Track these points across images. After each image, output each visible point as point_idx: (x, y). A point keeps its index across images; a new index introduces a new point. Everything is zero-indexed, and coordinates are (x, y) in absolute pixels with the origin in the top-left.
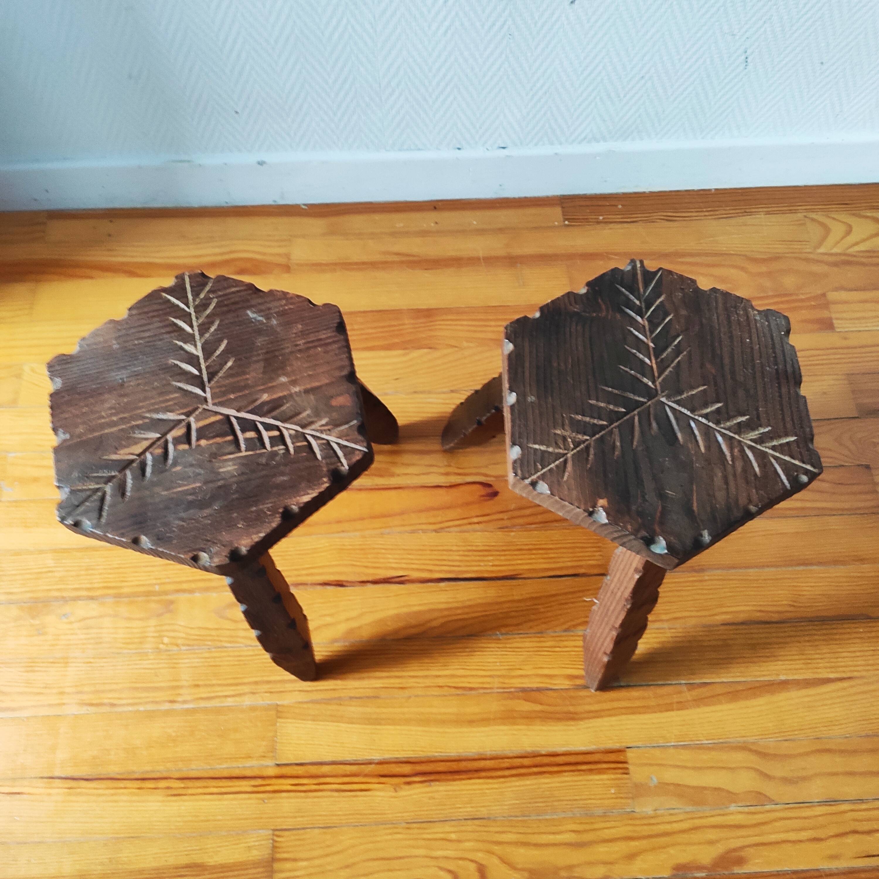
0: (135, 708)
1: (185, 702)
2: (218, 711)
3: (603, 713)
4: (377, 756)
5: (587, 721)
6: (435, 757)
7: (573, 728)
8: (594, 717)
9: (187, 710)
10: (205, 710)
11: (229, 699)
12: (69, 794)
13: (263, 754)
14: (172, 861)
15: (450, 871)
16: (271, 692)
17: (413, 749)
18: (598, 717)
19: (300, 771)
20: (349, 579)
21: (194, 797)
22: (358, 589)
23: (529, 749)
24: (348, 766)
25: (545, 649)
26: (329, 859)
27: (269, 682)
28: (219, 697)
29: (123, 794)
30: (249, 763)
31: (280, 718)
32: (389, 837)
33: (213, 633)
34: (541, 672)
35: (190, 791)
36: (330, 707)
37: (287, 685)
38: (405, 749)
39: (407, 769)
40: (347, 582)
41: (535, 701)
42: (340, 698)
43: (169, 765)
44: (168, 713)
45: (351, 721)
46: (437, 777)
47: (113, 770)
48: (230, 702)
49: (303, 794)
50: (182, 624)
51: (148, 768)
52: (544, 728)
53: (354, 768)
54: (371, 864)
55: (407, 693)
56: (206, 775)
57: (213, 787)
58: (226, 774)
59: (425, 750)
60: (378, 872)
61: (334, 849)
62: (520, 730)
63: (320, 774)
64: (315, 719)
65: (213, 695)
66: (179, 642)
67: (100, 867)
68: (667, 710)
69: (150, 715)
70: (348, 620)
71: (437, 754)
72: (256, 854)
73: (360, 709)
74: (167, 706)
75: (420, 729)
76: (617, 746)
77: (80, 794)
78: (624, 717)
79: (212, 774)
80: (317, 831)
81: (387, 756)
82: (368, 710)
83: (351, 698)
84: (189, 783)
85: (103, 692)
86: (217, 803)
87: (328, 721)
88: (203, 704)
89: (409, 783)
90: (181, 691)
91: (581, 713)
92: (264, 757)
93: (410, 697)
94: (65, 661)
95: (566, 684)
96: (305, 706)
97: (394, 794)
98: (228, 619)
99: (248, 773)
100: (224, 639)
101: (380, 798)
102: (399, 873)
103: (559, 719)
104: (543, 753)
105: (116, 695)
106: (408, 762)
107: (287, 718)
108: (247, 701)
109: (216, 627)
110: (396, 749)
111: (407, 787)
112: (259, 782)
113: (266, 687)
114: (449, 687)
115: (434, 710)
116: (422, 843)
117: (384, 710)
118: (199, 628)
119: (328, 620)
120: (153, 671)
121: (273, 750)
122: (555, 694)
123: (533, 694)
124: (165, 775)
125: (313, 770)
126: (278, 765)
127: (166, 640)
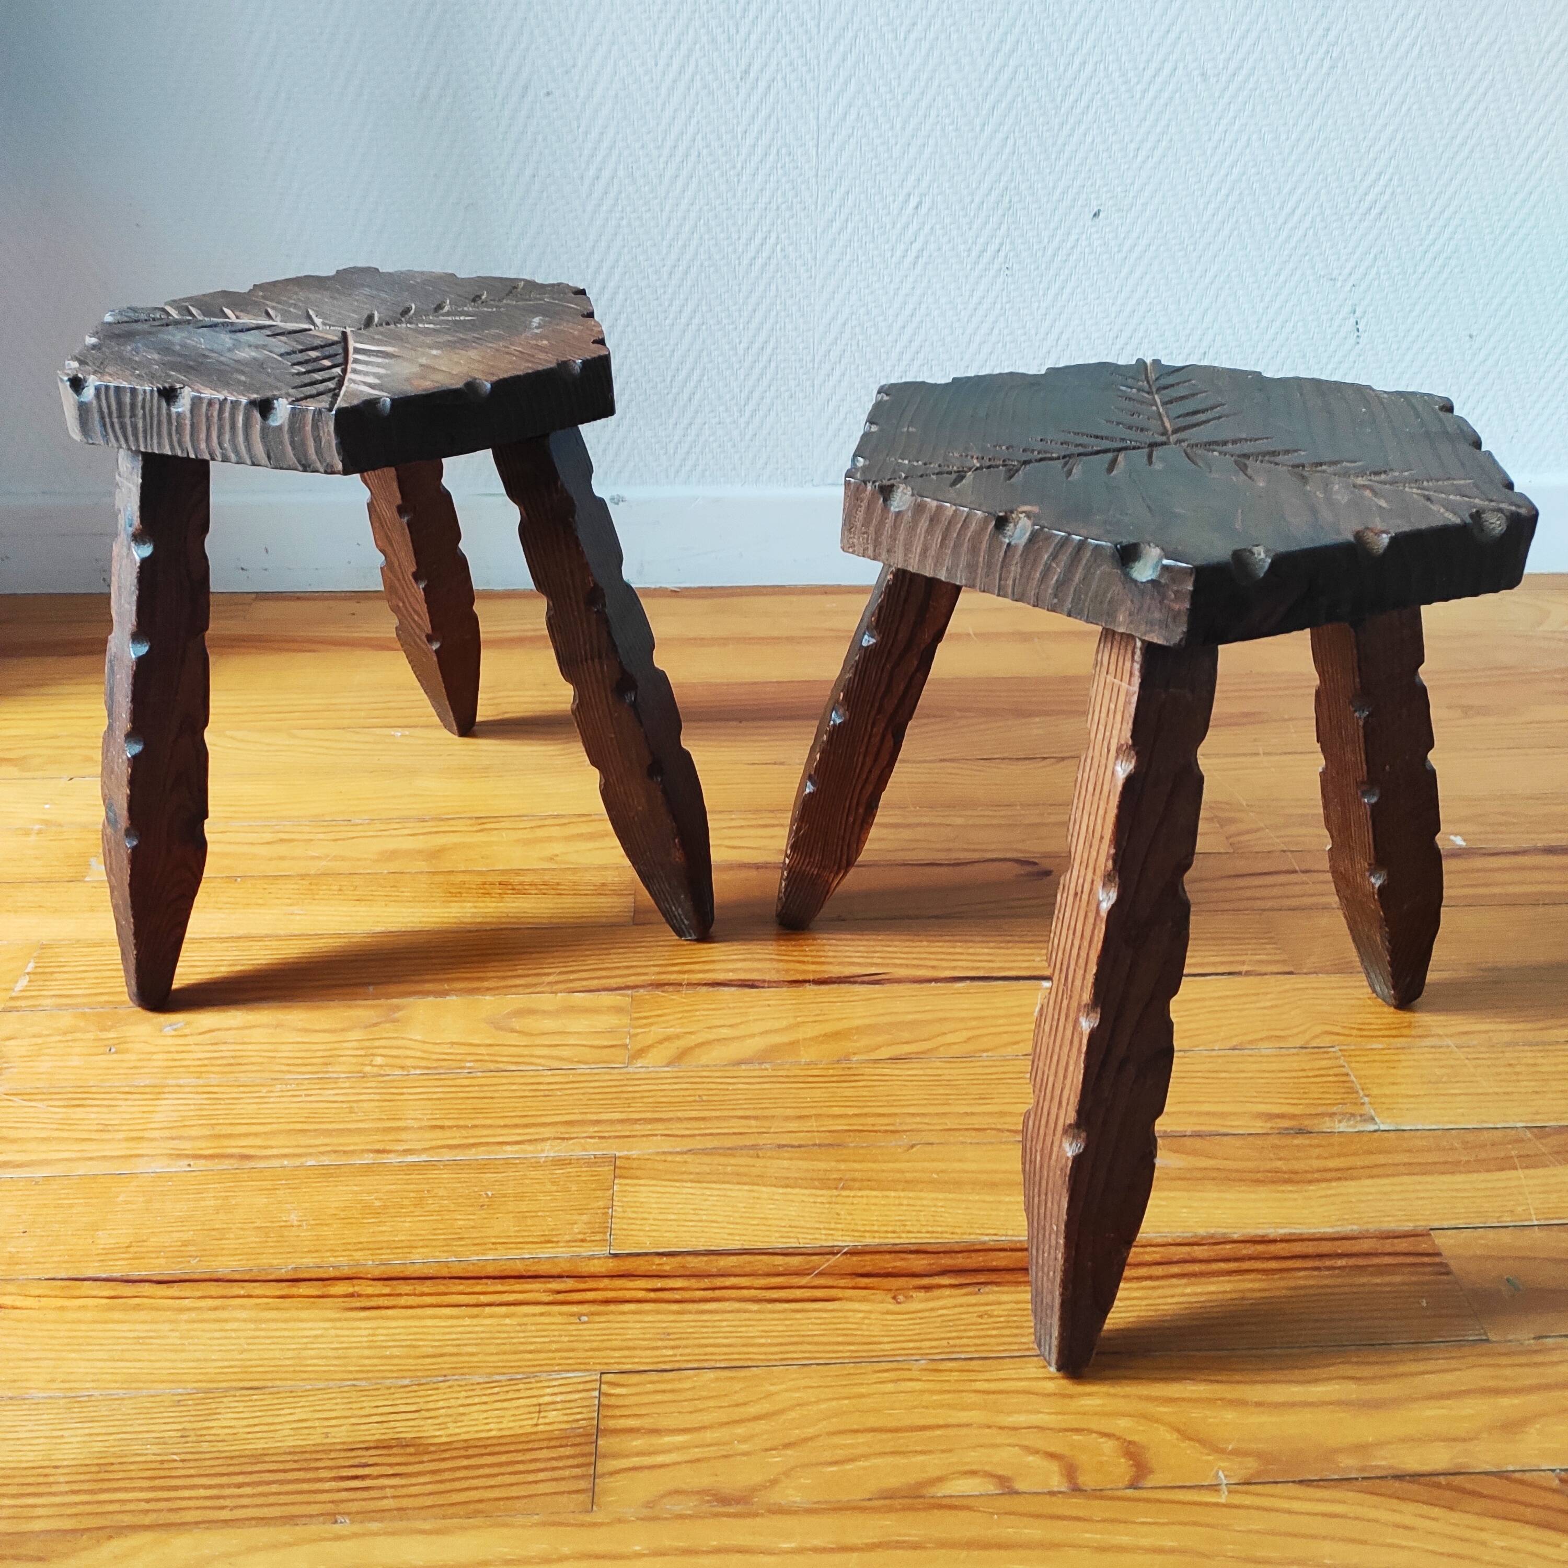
0: (297, 1162)
1: (407, 1152)
2: (484, 1166)
3: (1355, 1173)
4: (847, 1242)
5: (1324, 1185)
6: (984, 1243)
7: (1296, 1196)
8: (1339, 1179)
9: (414, 1164)
10: (457, 1165)
11: (508, 1148)
12: (111, 1309)
13: (581, 1237)
14: (341, 1434)
15: (1052, 1456)
16: (600, 1137)
17: (930, 1229)
18: (1346, 1179)
19: (668, 1264)
20: (767, 978)
21: (410, 1312)
22: (785, 991)
23: (1202, 1231)
24: (781, 1258)
25: (1199, 1074)
26: (740, 1430)
27: (598, 1122)
28: (487, 1144)
29: (242, 1307)
30: (546, 1252)
31: (620, 1177)
32: (890, 1387)
33: (483, 1050)
34: (1196, 1108)
35: (403, 1301)
36: (732, 1161)
37: (637, 1127)
38: (908, 1228)
39: (919, 1263)
40: (764, 981)
41: (1194, 1153)
42: (754, 1147)
43: (358, 1255)
44: (368, 1169)
45: (786, 1182)
46: (993, 1277)
47: (225, 1265)
48: (509, 1152)
49: (675, 1307)
50: (419, 1037)
51: (309, 1261)
52: (1228, 1196)
53: (795, 1261)
54: (848, 1440)
55: (905, 1139)
56: (445, 1272)
57: (459, 1292)
58: (491, 1270)
59: (957, 1230)
60: (866, 1457)
61: (752, 1410)
62: (1173, 1198)
63: (714, 1270)
64: (699, 1179)
65: (472, 1141)
66: (409, 1062)
67: (155, 1449)
68: (1502, 1169)
69: (328, 1173)
70: (766, 1032)
71: (986, 1238)
72: (555, 1419)
73: (804, 1165)
74: (369, 1159)
75: (941, 1196)
76: (1408, 1226)
77: (137, 1308)
78: (1406, 1179)
79: (457, 1270)
80: (711, 1375)
81: (870, 1241)
82: (823, 1165)
83: (780, 1146)
84: (405, 1288)
85: (230, 1136)
86: (468, 1321)
87: (733, 1183)
88: (448, 1155)
89: (927, 1288)
90: (404, 1136)
91: (1306, 1172)
92: (583, 1241)
93: (913, 1146)
94: (157, 1092)
95: (1259, 1126)
96: (679, 1158)
97: (892, 1307)
98: (513, 1031)
99: (543, 1269)
100: (505, 1059)
101: (861, 1315)
102: (921, 1458)
103: (1258, 1182)
104: (1235, 1237)
105: (259, 1142)
106: (919, 1251)
107: (637, 1178)
108: (549, 1151)
109: (488, 1042)
110: (890, 1229)
111: (922, 1294)
112: (570, 1284)
113: (592, 1129)
114: (999, 1130)
115: (973, 1166)
116: (974, 1398)
117: (857, 1166)
118: (453, 1043)
119: (725, 1032)
120: (345, 1105)
121: (605, 1228)
122: (1238, 1142)
123: (1188, 1142)
124: (346, 1271)
125: (694, 1263)
126: (616, 1256)
127: (379, 1060)
